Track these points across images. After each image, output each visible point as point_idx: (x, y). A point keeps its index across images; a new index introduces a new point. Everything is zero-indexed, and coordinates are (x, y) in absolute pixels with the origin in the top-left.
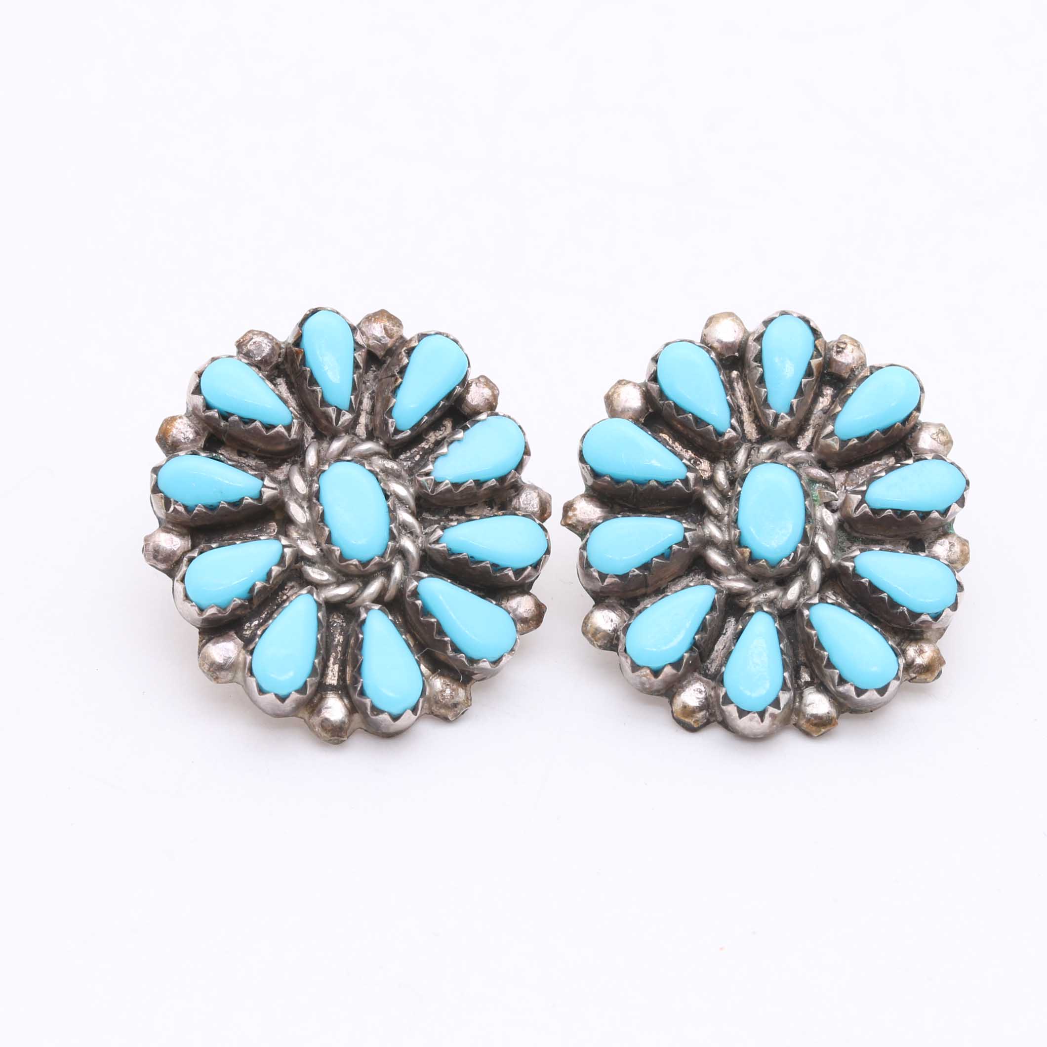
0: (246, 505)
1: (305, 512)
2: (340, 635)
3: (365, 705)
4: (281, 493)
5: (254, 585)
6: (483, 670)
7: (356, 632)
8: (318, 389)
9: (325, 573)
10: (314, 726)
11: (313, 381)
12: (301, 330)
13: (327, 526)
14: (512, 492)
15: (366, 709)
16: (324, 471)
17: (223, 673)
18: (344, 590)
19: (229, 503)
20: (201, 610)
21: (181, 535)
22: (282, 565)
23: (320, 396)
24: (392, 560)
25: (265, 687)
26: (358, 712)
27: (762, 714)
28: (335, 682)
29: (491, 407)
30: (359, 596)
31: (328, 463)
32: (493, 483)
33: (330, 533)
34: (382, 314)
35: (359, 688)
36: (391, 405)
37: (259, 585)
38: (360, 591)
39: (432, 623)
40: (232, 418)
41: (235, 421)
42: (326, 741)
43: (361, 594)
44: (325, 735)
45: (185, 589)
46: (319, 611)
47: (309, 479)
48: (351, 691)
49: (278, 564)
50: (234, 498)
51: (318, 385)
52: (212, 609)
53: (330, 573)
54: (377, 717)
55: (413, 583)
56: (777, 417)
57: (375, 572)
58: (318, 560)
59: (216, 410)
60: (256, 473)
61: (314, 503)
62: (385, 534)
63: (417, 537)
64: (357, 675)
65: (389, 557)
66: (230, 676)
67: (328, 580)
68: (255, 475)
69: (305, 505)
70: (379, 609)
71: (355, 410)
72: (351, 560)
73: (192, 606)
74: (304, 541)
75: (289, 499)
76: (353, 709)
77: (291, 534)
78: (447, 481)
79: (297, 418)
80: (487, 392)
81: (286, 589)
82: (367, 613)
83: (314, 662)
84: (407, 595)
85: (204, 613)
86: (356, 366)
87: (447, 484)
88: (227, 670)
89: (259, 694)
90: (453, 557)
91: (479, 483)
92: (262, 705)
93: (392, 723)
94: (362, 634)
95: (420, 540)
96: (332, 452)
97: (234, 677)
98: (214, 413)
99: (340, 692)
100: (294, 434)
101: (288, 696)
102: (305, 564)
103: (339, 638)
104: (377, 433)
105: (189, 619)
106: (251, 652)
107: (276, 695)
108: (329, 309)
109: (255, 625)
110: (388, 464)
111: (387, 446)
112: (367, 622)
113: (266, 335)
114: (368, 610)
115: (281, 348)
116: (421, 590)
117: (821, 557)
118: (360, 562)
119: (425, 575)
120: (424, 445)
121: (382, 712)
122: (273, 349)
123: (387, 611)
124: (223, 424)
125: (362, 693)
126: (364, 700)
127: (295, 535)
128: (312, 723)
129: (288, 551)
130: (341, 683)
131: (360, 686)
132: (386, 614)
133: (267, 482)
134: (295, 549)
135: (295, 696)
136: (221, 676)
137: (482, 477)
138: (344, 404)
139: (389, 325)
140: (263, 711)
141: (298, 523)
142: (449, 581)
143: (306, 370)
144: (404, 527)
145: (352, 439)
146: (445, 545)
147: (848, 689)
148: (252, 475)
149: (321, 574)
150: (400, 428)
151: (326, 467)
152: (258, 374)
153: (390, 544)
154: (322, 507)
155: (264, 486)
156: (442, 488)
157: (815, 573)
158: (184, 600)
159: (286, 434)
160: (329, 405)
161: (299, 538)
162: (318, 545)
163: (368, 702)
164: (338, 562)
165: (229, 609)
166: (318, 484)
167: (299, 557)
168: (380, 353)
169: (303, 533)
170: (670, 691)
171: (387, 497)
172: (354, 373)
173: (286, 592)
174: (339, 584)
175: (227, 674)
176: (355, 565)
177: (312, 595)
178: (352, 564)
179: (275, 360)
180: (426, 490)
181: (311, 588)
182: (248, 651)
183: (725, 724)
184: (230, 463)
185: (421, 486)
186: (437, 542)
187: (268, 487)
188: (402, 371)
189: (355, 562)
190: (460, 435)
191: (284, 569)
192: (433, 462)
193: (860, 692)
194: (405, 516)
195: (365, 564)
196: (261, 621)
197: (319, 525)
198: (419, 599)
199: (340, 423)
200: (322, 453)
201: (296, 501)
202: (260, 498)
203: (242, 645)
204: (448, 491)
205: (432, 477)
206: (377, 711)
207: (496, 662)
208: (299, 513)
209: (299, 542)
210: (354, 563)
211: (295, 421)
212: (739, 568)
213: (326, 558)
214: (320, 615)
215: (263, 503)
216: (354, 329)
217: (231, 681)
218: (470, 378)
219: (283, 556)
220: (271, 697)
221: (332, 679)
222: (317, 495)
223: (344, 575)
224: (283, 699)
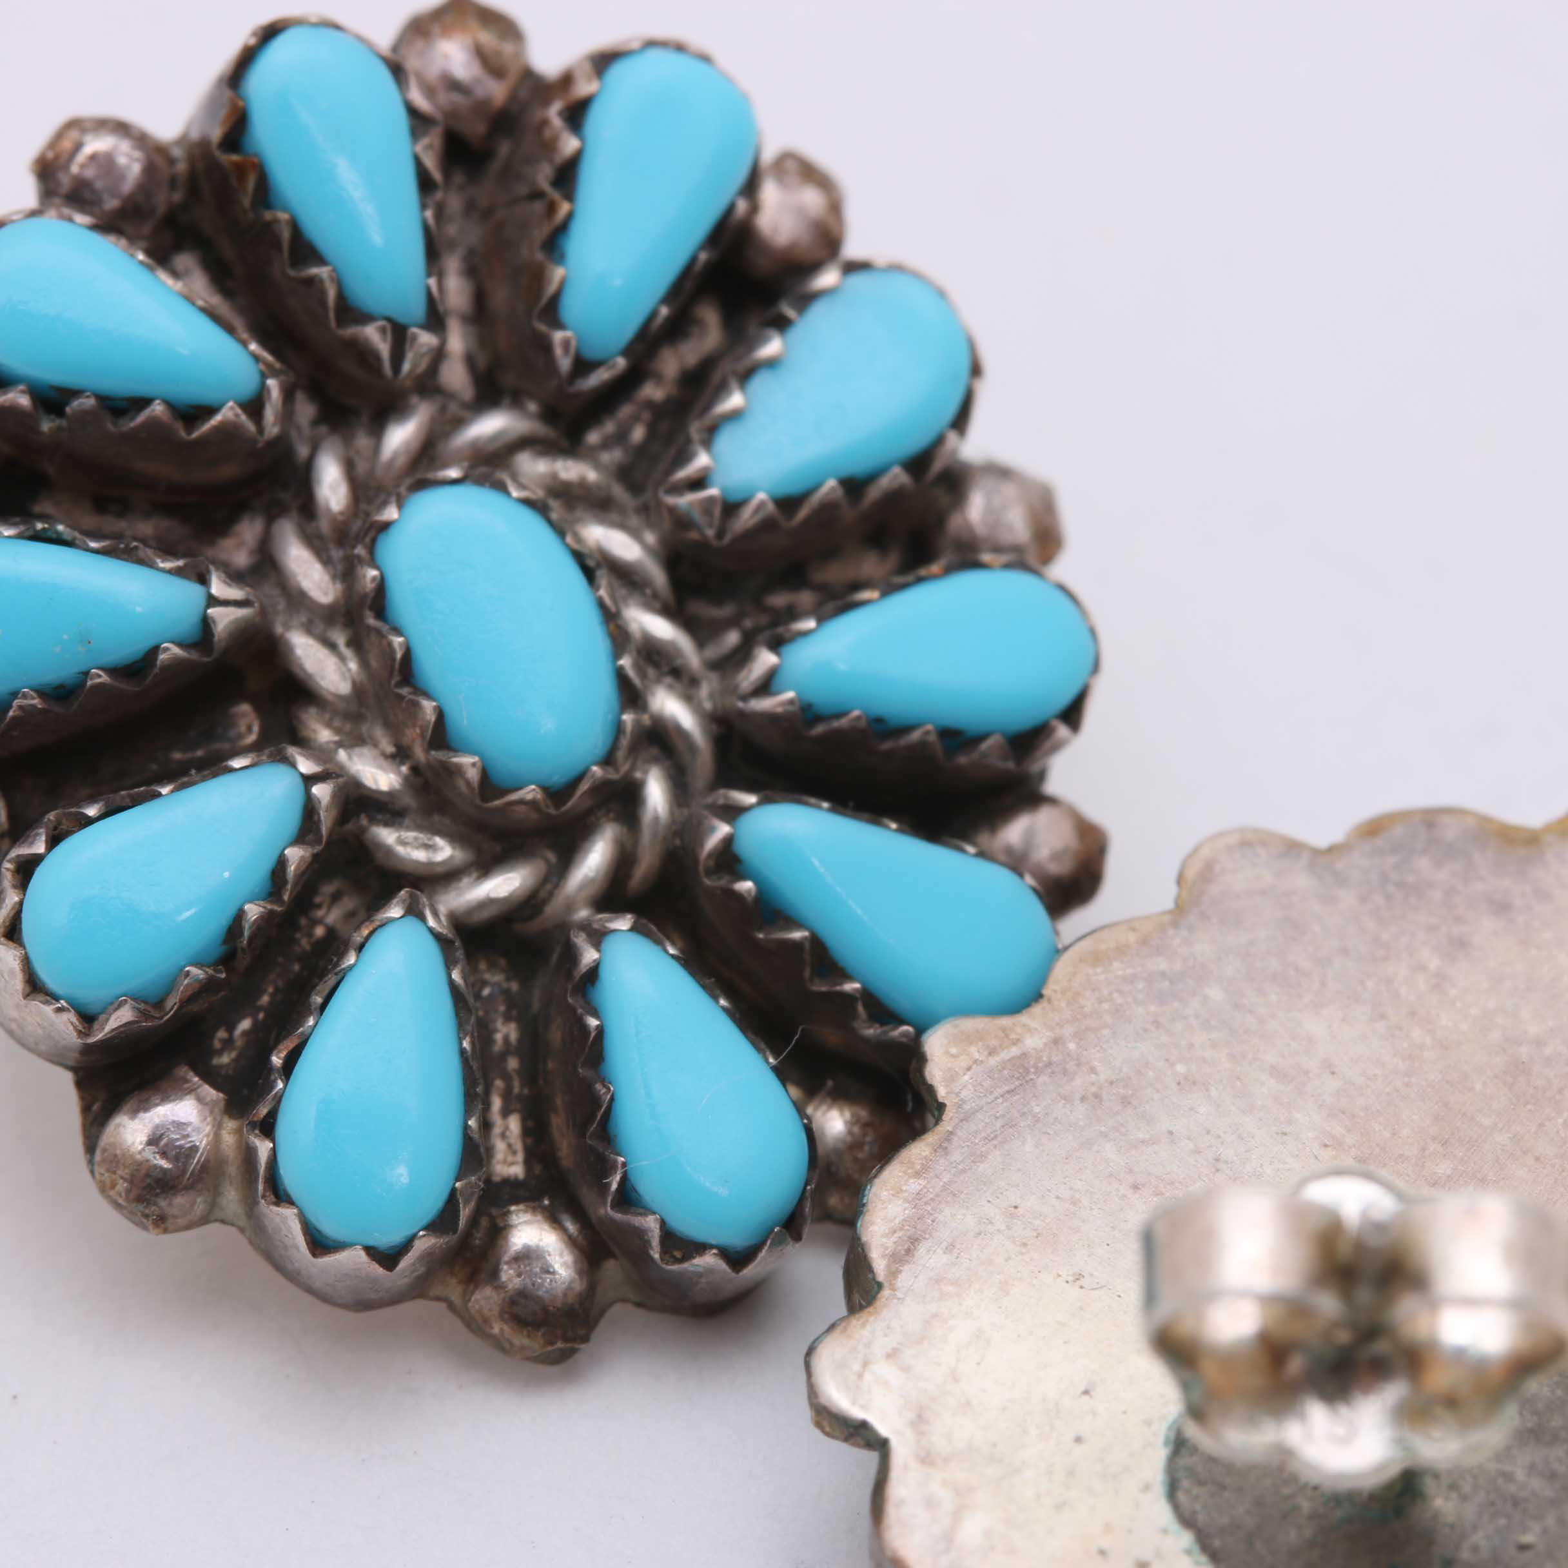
0: (166, 668)
1: (342, 659)
2: (507, 1018)
3: (640, 1234)
4: (263, 612)
5: (240, 915)
7: (574, 1010)
8: (322, 272)
9: (439, 841)
10: (486, 1321)
11: (304, 251)
12: (240, 97)
13: (427, 695)
14: (942, 496)
15: (646, 1244)
16: (386, 526)
17: (180, 1200)
19: (112, 671)
20: (88, 1019)
22: (310, 837)
23: (332, 294)
24: (633, 768)
25: (330, 1228)
26: (614, 1256)
28: (517, 1170)
29: (832, 246)
30: (551, 894)
31: (393, 499)
32: (896, 477)
33: (440, 714)
35: (614, 1186)
36: (552, 288)
37: (253, 911)
38: (555, 879)
39: (797, 945)
40: (76, 404)
41: (85, 413)
42: (528, 1359)
43: (557, 886)
44: (526, 1342)
45: (26, 963)
46: (449, 964)
47: (337, 554)
48: (587, 1195)
49: (300, 839)
50: (127, 649)
51: (321, 260)
52: (119, 1013)
53: (454, 839)
54: (686, 1265)
55: (712, 829)
57: (589, 812)
58: (409, 801)
59: (21, 387)
60: (180, 563)
61: (369, 629)
62: (605, 690)
63: (694, 682)
64: (599, 1146)
65: (626, 758)
66: (202, 1207)
67: (451, 858)
68: (178, 572)
69: (340, 639)
70: (632, 929)
72: (520, 788)
73: (60, 1010)
74: (357, 750)
75: (287, 627)
76: (600, 1249)
77: (312, 736)
78: (761, 496)
79: (274, 373)
80: (812, 199)
81: (319, 906)
82: (597, 946)
83: (466, 1127)
84: (701, 868)
85: (96, 1026)
86: (425, 183)
87: (762, 504)
88: (189, 1188)
89: (314, 1255)
90: (819, 729)
91: (854, 486)
92: (318, 1284)
93: (734, 1275)
94: (596, 1014)
95: (704, 691)
96: (392, 460)
97: (213, 1205)
98: (16, 397)
99: (546, 1202)
100: (274, 424)
101: (406, 1246)
102: (373, 821)
104: (509, 379)
105: (43, 1047)
106: (268, 1128)
107: (371, 1251)
108: (313, 19)
109: (245, 1033)
110: (567, 470)
111: (549, 414)
112: (606, 974)
113: (121, 128)
114: (598, 937)
115: (172, 161)
116: (746, 847)
118: (545, 789)
119: (751, 799)
121: (701, 1248)
122: (150, 169)
123: (654, 928)
124: (46, 425)
125: (627, 1198)
126: (637, 1221)
127: (325, 735)
128: (480, 1312)
129: (322, 791)
130: (538, 1169)
131: (618, 1177)
132: (658, 942)
133: (218, 587)
134: (341, 780)
135: (424, 1242)
136: (174, 1211)
137: (857, 466)
138: (413, 308)
139: (486, 37)
140: (324, 1297)
141: (330, 698)
142: (825, 805)
143: (276, 221)
144: (655, 658)
145: (443, 409)
146: (790, 695)
148: (170, 572)
149: (427, 847)
150: (591, 353)
151: (391, 513)
152: (132, 256)
153: (628, 718)
154: (401, 639)
155: (212, 601)
156: (746, 518)
158: (26, 996)
159: (251, 426)
160: (365, 318)
161: (340, 744)
162: (400, 755)
163: (651, 1223)
164: (478, 801)
165: (172, 1002)
166: (377, 567)
167: (355, 803)
168: (476, 129)
169: (348, 727)
171: (589, 574)
172: (424, 207)
173: (320, 913)
174: (485, 866)
175: (193, 1203)
176: (533, 804)
177: (422, 918)
178: (521, 802)
179: (163, 200)
180: (699, 529)
181: (412, 896)
182: (253, 1125)
184: (93, 545)
185: (681, 522)
186: (765, 687)
187: (226, 603)
188: (567, 176)
189: (530, 792)
190: (773, 346)
191: (318, 849)
192: (707, 444)
194: (648, 622)
195: (558, 794)
196: (261, 1016)
197: (401, 697)
198: (743, 877)
199: (406, 367)
200: (362, 467)
201: (308, 629)
202: (204, 637)
203: (222, 1104)
204: (767, 526)
205: (713, 491)
206: (682, 1247)
208: (324, 666)
209: (342, 755)
210: (529, 797)
211: (271, 383)
213: (434, 794)
214: (456, 975)
215: (216, 654)
216: (393, 67)
217: (204, 1220)
219: (310, 809)
220: (355, 1257)
221: (507, 1161)
222: (379, 602)
223: (498, 836)
224: (390, 1258)
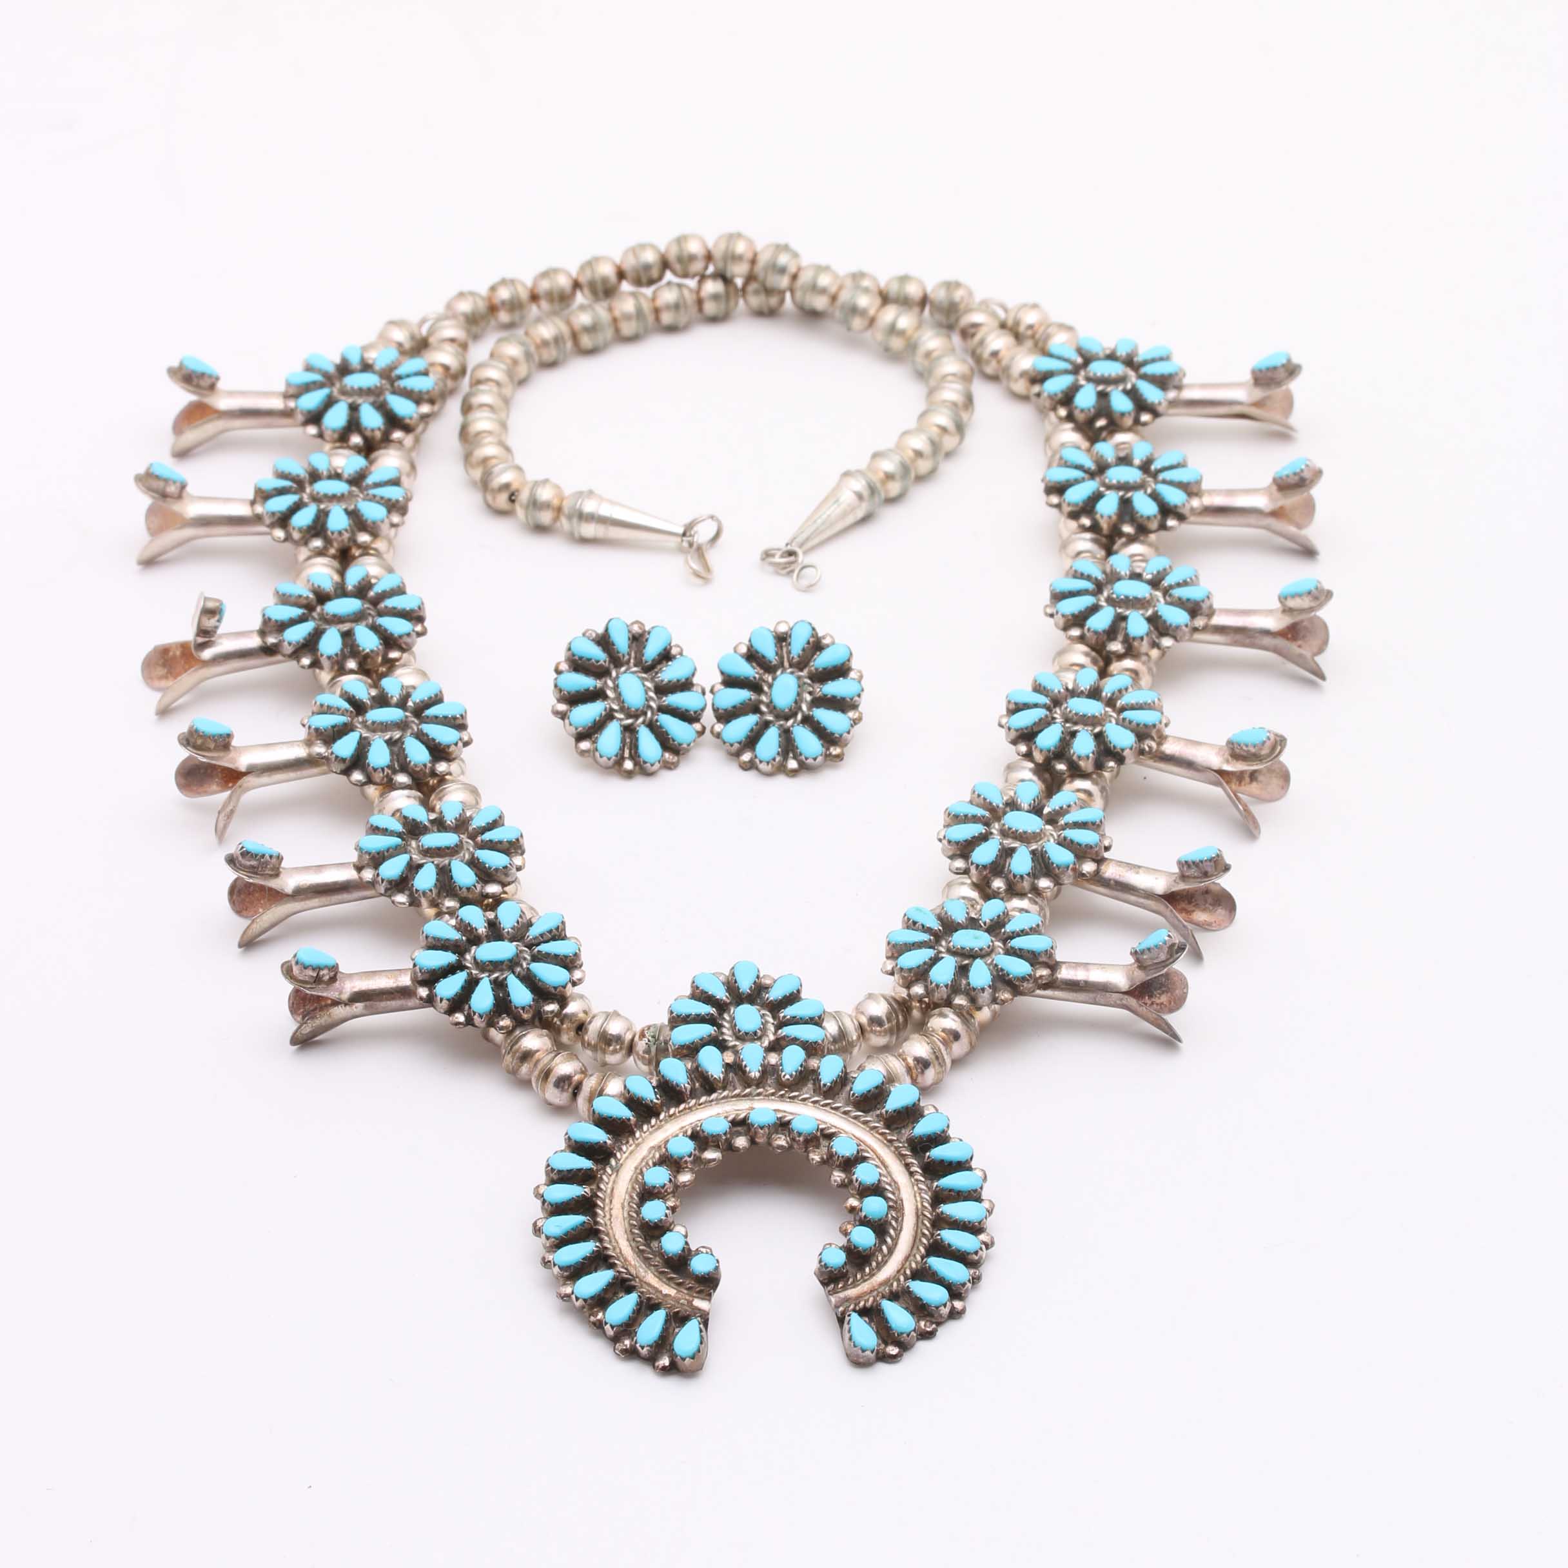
0: (590, 690)
1: (613, 693)
2: (629, 737)
4: (603, 686)
5: (595, 720)
6: (684, 748)
7: (636, 736)
9: (622, 715)
10: (621, 771)
11: (613, 645)
12: (608, 628)
13: (622, 697)
14: (691, 684)
15: (641, 763)
16: (619, 678)
17: (585, 754)
18: (630, 721)
19: (583, 690)
20: (576, 729)
21: (566, 704)
23: (616, 651)
24: (647, 709)
25: (602, 758)
26: (638, 765)
27: (768, 763)
29: (681, 654)
31: (620, 675)
32: (683, 680)
33: (623, 700)
34: (637, 622)
36: (643, 654)
37: (597, 719)
39: (665, 731)
40: (583, 659)
42: (626, 778)
43: (636, 722)
44: (625, 775)
45: (568, 723)
46: (621, 729)
47: (614, 681)
48: (635, 757)
49: (604, 712)
50: (586, 687)
51: (615, 647)
52: (579, 730)
53: (624, 715)
54: (645, 766)
55: (656, 717)
56: (793, 658)
57: (641, 714)
58: (619, 710)
60: (593, 679)
61: (616, 689)
62: (644, 700)
63: (656, 701)
64: (637, 752)
66: (588, 754)
67: (623, 717)
69: (613, 690)
70: (644, 727)
71: (629, 654)
72: (632, 709)
73: (572, 729)
74: (613, 704)
75: (607, 689)
76: (636, 764)
77: (608, 701)
79: (607, 659)
80: (678, 649)
81: (608, 721)
82: (639, 729)
83: (620, 747)
84: (654, 721)
85: (577, 732)
86: (629, 640)
87: (666, 682)
89: (600, 761)
90: (671, 707)
91: (677, 681)
93: (651, 769)
94: (638, 737)
95: (658, 702)
96: (622, 671)
98: (577, 658)
99: (630, 758)
100: (607, 665)
102: (614, 712)
103: (628, 740)
104: (638, 664)
105: (571, 735)
106: (596, 744)
108: (617, 620)
109: (596, 735)
110: (643, 675)
111: (642, 669)
112: (639, 733)
113: (594, 630)
115: (600, 634)
116: (659, 719)
117: (802, 711)
118: (635, 710)
119: (661, 714)
120: (656, 670)
121: (647, 765)
122: (597, 634)
123: (647, 727)
124: (580, 662)
125: (639, 758)
126: (640, 760)
129: (608, 706)
130: (631, 755)
131: (638, 755)
132: (646, 729)
133: (598, 682)
134: (610, 706)
135: (614, 758)
136: (584, 756)
137: (678, 679)
138: (625, 654)
139: (640, 626)
140: (601, 766)
141: (611, 697)
142: (670, 716)
143: (610, 641)
144: (652, 698)
145: (629, 666)
146: (668, 703)
147: (803, 758)
149: (620, 715)
150: (647, 661)
152: (592, 644)
153: (646, 703)
154: (619, 690)
155: (597, 684)
156: (664, 683)
157: (799, 717)
158: (568, 728)
159: (604, 665)
160: (619, 654)
162: (619, 705)
164: (627, 710)
165: (586, 729)
166: (618, 683)
167: (612, 710)
168: (638, 635)
169: (613, 701)
170: (738, 754)
171: (644, 687)
172: (628, 642)
174: (627, 719)
177: (617, 723)
178: (632, 711)
179: (598, 638)
180: (659, 684)
181: (617, 721)
182: (594, 744)
183: (757, 769)
184: (583, 676)
185: (657, 683)
186: (664, 702)
188: (647, 640)
190: (669, 664)
191: (606, 713)
192: (660, 674)
193: (806, 759)
194: (652, 694)
195: (637, 711)
196: (599, 733)
197: (619, 697)
198: (659, 723)
199: (624, 660)
200: (618, 672)
201: (609, 689)
202: (596, 687)
203: (592, 742)
204: (667, 684)
205: (660, 679)
206: (645, 762)
207: (689, 745)
208: (610, 694)
209: (611, 704)
212: (771, 712)
213: (622, 709)
215: (597, 690)
216: (628, 626)
217: (588, 756)
218: (672, 644)
219: (605, 709)
220: (605, 758)
221: (627, 754)
222: (617, 686)
223: (629, 716)
224: (609, 759)
